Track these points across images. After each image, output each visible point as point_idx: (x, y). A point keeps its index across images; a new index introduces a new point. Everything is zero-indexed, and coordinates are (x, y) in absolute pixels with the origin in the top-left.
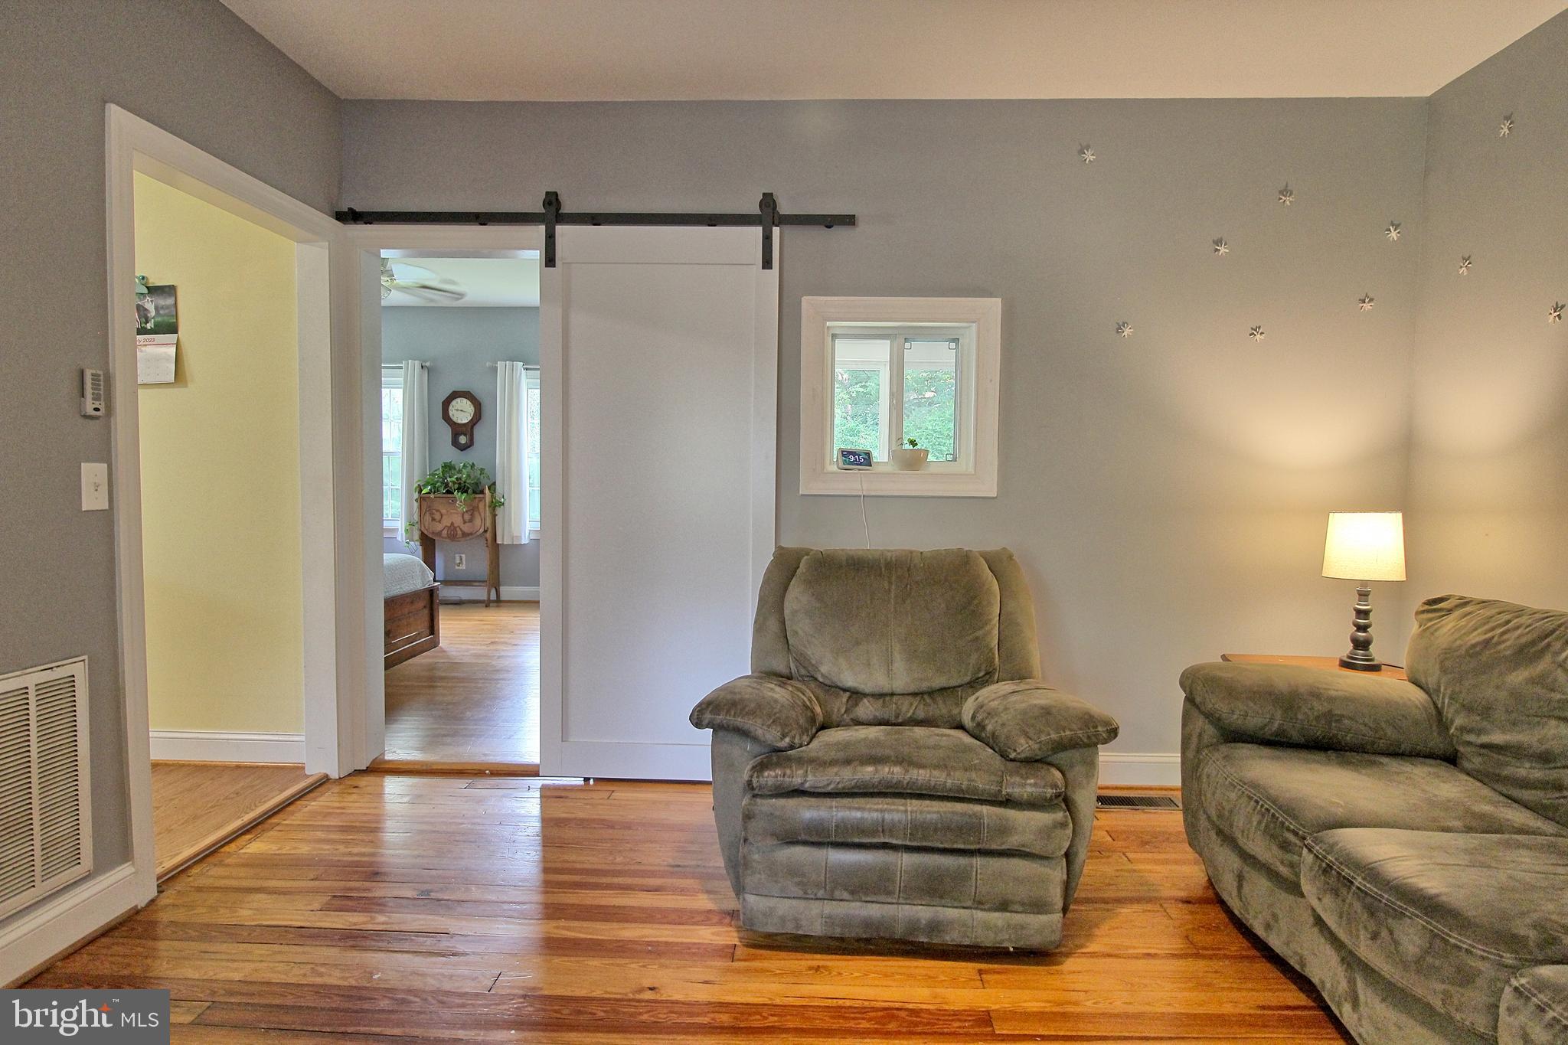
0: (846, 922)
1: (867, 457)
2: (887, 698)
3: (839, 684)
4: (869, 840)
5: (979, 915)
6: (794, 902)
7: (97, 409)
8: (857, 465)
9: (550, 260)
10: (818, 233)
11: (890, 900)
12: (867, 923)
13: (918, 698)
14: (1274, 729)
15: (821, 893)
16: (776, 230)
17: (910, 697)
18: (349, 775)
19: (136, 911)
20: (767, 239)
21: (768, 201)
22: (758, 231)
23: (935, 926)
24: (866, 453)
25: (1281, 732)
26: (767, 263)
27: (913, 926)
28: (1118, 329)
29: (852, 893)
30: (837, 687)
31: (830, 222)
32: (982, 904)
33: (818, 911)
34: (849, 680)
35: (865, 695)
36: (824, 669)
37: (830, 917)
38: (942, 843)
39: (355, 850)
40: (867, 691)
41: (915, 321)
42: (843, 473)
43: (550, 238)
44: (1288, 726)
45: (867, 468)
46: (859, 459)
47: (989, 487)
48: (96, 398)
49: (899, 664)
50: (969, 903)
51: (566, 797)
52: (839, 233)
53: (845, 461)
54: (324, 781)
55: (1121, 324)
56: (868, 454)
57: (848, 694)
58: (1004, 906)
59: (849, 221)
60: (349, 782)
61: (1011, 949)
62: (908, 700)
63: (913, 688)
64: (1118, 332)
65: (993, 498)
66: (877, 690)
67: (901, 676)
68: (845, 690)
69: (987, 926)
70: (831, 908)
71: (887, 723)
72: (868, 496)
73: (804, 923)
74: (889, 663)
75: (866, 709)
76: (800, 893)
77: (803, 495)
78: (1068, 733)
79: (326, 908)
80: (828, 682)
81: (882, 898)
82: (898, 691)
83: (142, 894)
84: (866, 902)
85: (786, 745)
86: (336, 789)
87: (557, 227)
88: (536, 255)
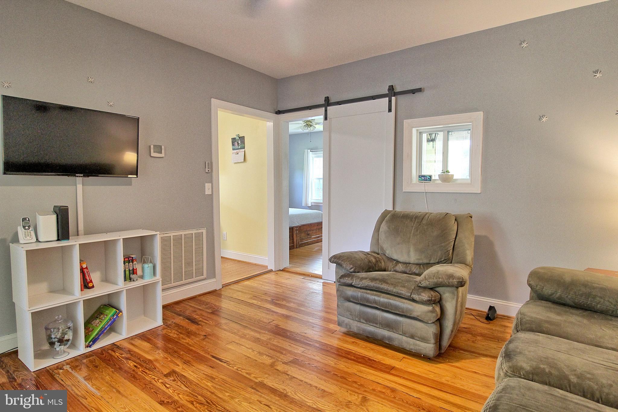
0: (364, 330)
1: (430, 178)
2: (408, 265)
3: (392, 258)
4: (368, 304)
5: (404, 338)
6: (350, 320)
7: (209, 171)
8: (425, 180)
9: (326, 118)
10: (410, 96)
11: (376, 326)
12: (370, 332)
13: (418, 266)
14: (557, 296)
15: (357, 319)
16: (393, 99)
17: (415, 265)
18: (278, 271)
19: (216, 290)
20: (390, 101)
21: (391, 88)
22: (387, 99)
23: (390, 339)
24: (429, 176)
25: (560, 298)
26: (390, 110)
27: (384, 337)
28: (540, 119)
29: (366, 321)
30: (392, 259)
31: (413, 91)
32: (405, 334)
33: (356, 324)
34: (395, 257)
35: (400, 262)
36: (387, 252)
37: (359, 327)
38: (392, 310)
39: (266, 288)
40: (401, 261)
41: (453, 124)
42: (420, 184)
43: (326, 111)
44: (564, 296)
45: (430, 182)
46: (427, 179)
47: (477, 189)
48: (209, 168)
49: (412, 253)
50: (401, 333)
51: (326, 286)
52: (417, 94)
53: (420, 179)
54: (271, 271)
55: (542, 116)
56: (430, 176)
57: (395, 262)
58: (412, 337)
59: (419, 90)
60: (277, 272)
61: (422, 356)
62: (414, 266)
63: (416, 262)
64: (540, 120)
65: (480, 193)
66: (404, 261)
67: (413, 257)
68: (395, 260)
69: (407, 343)
70: (359, 324)
71: (406, 273)
72: (428, 192)
73: (352, 327)
74: (409, 252)
75: (400, 267)
76: (352, 318)
77: (404, 192)
78: (440, 280)
79: (251, 298)
80: (389, 257)
81: (374, 325)
82: (412, 263)
83: (218, 287)
84: (370, 325)
85: (352, 271)
86: (274, 273)
87: (328, 107)
88: (322, 117)
